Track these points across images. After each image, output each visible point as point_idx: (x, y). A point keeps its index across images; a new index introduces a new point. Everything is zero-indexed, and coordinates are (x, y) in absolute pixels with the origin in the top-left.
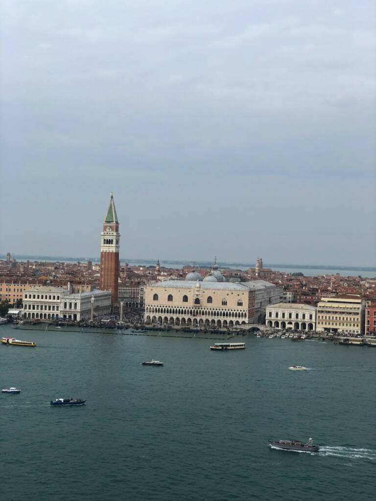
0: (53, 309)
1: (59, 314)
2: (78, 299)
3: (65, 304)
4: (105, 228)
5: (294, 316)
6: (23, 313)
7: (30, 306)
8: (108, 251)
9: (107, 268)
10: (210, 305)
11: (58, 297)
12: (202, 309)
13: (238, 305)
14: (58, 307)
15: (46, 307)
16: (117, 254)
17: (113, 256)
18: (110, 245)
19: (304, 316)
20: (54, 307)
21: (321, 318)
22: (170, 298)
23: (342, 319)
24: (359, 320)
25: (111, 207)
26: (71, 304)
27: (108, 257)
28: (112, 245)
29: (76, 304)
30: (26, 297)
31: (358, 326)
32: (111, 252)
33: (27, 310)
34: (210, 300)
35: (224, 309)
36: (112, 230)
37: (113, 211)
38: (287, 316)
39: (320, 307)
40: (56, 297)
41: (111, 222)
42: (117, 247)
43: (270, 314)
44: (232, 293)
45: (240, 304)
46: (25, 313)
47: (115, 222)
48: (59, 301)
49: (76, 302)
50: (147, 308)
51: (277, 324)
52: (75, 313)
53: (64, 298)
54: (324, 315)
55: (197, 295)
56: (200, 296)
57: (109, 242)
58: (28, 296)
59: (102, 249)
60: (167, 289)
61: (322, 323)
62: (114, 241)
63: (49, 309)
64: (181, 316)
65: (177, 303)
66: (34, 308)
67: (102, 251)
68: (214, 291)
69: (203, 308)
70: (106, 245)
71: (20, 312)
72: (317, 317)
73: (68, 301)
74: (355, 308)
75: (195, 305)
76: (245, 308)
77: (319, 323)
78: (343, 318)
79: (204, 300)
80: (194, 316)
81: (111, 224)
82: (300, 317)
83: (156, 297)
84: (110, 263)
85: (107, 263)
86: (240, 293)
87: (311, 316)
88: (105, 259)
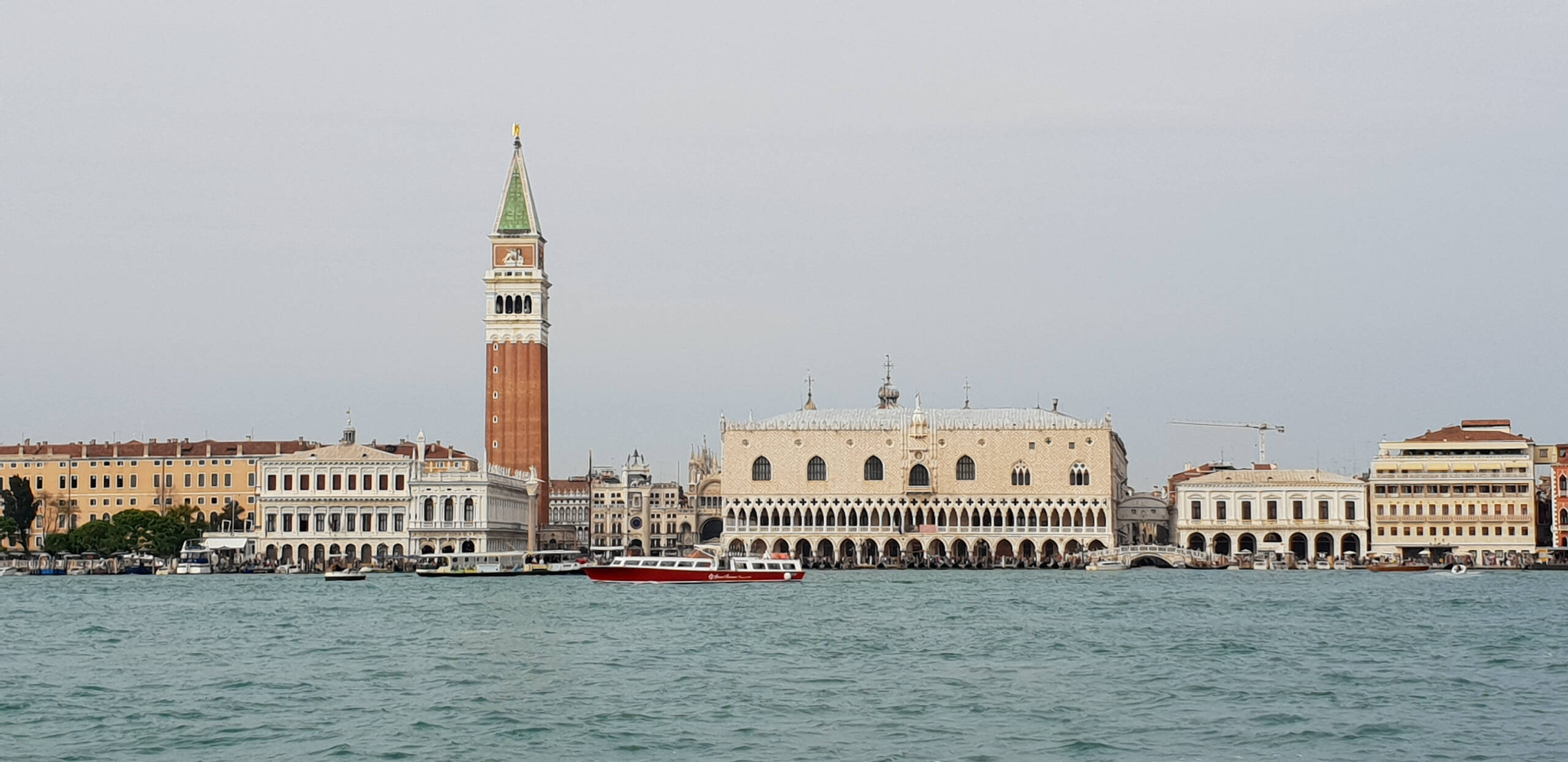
0: (382, 527)
1: (405, 544)
2: (476, 484)
3: (429, 503)
4: (499, 255)
5: (1285, 512)
6: (261, 548)
7: (287, 519)
8: (513, 340)
9: (509, 401)
10: (966, 486)
11: (400, 480)
12: (937, 502)
13: (1072, 483)
14: (398, 518)
16: (543, 349)
17: (535, 357)
18: (522, 316)
19: (1324, 508)
20: (382, 518)
21: (1387, 511)
22: (816, 468)
23: (1465, 510)
24: (1531, 510)
25: (516, 178)
26: (449, 502)
27: (514, 361)
28: (529, 317)
29: (469, 502)
30: (272, 485)
31: (1525, 532)
32: (525, 340)
33: (279, 532)
34: (965, 468)
35: (1021, 500)
36: (528, 262)
37: (526, 194)
38: (1259, 512)
39: (1380, 471)
40: (391, 481)
41: (521, 231)
42: (545, 323)
43: (1196, 508)
44: (1048, 441)
45: (1080, 479)
46: (271, 548)
47: (534, 233)
48: (404, 493)
49: (468, 495)
50: (731, 511)
51: (1222, 544)
52: (468, 537)
53: (419, 484)
54: (1399, 500)
55: (918, 454)
56: (927, 456)
57: (512, 305)
58: (279, 482)
59: (489, 334)
60: (802, 436)
61: (1394, 532)
63: (366, 527)
64: (859, 535)
65: (845, 486)
66: (304, 527)
67: (489, 340)
68: (979, 435)
69: (942, 499)
70: (504, 316)
71: (250, 542)
72: (1374, 511)
73: (438, 495)
74: (1509, 470)
75: (914, 489)
76: (1099, 492)
77: (1381, 532)
78: (1472, 508)
79: (942, 473)
80: (909, 529)
81: (521, 241)
82: (1311, 511)
83: (761, 468)
84: (521, 382)
85: (509, 381)
86: (1079, 439)
87: (1350, 508)
88: (503, 370)
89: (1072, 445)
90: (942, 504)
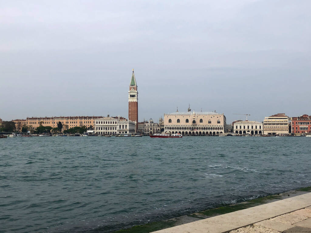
0: (113, 129)
1: (117, 132)
2: (127, 123)
3: (120, 126)
4: (130, 89)
5: (250, 128)
6: (95, 132)
7: (99, 128)
8: (133, 101)
9: (132, 110)
10: (201, 124)
12: (197, 126)
13: (218, 123)
14: (116, 128)
15: (109, 128)
16: (137, 103)
18: (134, 98)
19: (256, 127)
20: (113, 128)
21: (266, 127)
22: (178, 121)
23: (278, 127)
24: (288, 127)
25: (133, 77)
26: (123, 126)
27: (133, 105)
29: (126, 126)
30: (97, 123)
31: (287, 131)
32: (134, 101)
33: (98, 130)
34: (201, 121)
35: (210, 126)
36: (135, 90)
37: (135, 79)
38: (246, 127)
39: (265, 121)
40: (115, 123)
42: (137, 99)
43: (237, 127)
44: (214, 117)
45: (219, 122)
46: (97, 132)
47: (136, 85)
48: (117, 124)
50: (166, 127)
51: (241, 132)
52: (126, 131)
53: (119, 123)
54: (268, 126)
55: (194, 119)
56: (195, 119)
57: (132, 96)
58: (98, 123)
59: (129, 100)
60: (176, 116)
61: (267, 131)
62: (136, 96)
63: (111, 129)
64: (185, 131)
65: (183, 123)
66: (102, 129)
67: (129, 101)
68: (203, 116)
70: (131, 98)
71: (94, 131)
72: (264, 127)
74: (285, 121)
75: (193, 124)
76: (222, 124)
77: (265, 131)
78: (279, 127)
79: (198, 121)
80: (193, 130)
81: (134, 86)
82: (254, 127)
83: (170, 121)
84: (134, 108)
85: (132, 108)
86: (219, 116)
87: (260, 127)
88: (131, 106)
89: (218, 117)
90: (198, 126)
